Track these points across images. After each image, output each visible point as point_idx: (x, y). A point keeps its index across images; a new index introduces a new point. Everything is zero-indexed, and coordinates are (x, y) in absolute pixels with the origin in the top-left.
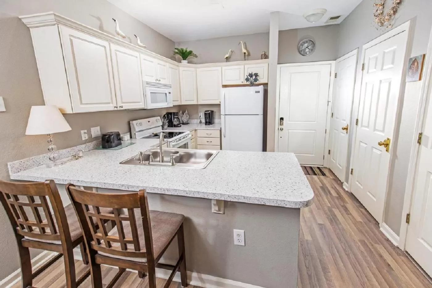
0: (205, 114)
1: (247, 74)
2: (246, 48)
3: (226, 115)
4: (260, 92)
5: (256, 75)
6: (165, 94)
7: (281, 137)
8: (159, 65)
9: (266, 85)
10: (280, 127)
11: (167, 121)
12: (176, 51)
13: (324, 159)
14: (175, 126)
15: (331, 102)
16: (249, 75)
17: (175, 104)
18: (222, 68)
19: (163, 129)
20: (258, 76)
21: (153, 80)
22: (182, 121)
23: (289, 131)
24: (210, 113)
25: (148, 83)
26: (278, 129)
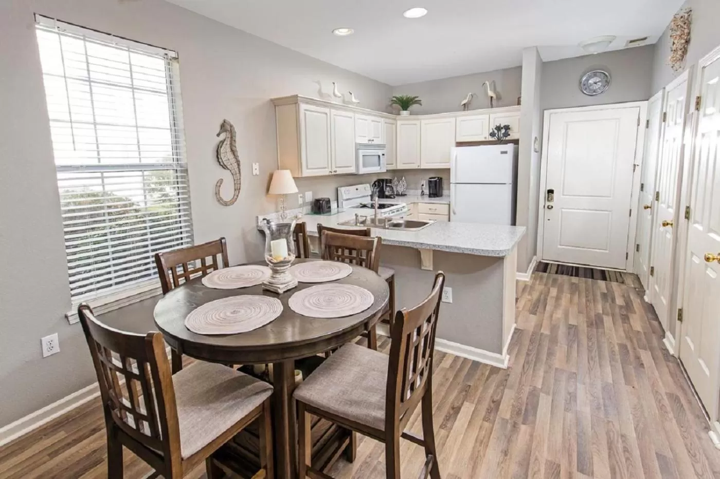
0: (430, 182)
1: (493, 126)
2: (495, 91)
3: (457, 183)
4: (508, 152)
5: (507, 128)
6: (377, 157)
7: (549, 220)
8: (374, 122)
9: (516, 142)
10: (548, 204)
11: (378, 190)
12: (394, 99)
13: (627, 258)
14: (388, 197)
15: (640, 165)
16: (496, 129)
17: (389, 169)
18: (456, 119)
19: (372, 200)
20: (509, 129)
21: (365, 141)
22: (397, 191)
23: (563, 210)
24: (436, 181)
25: (360, 144)
26: (544, 207)
